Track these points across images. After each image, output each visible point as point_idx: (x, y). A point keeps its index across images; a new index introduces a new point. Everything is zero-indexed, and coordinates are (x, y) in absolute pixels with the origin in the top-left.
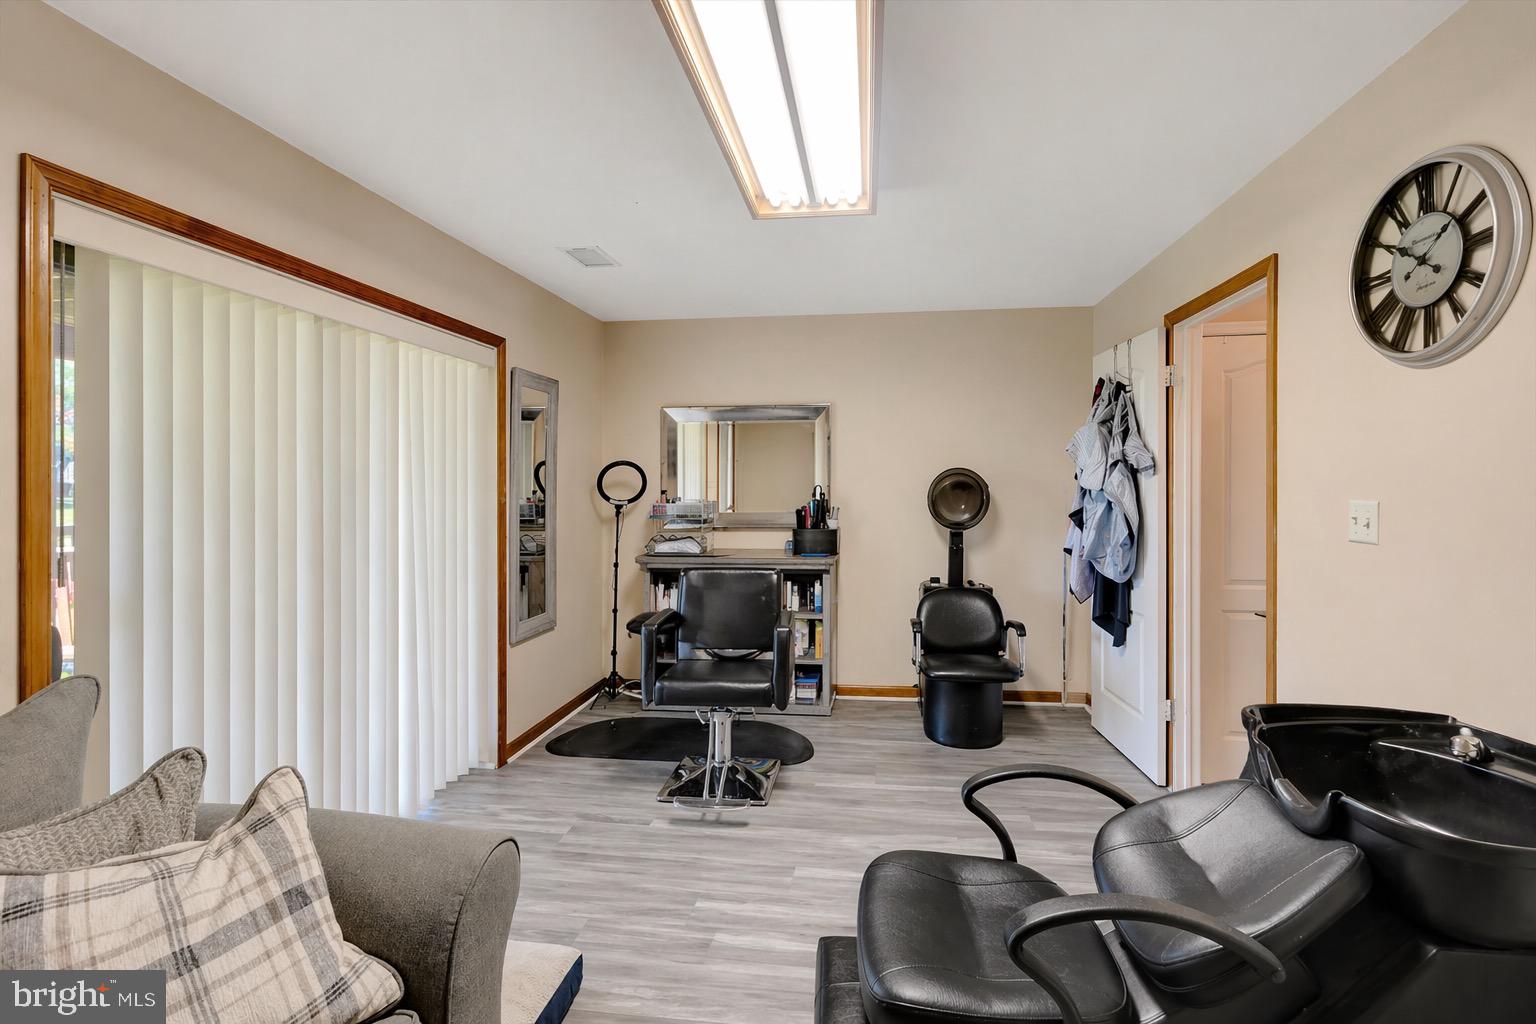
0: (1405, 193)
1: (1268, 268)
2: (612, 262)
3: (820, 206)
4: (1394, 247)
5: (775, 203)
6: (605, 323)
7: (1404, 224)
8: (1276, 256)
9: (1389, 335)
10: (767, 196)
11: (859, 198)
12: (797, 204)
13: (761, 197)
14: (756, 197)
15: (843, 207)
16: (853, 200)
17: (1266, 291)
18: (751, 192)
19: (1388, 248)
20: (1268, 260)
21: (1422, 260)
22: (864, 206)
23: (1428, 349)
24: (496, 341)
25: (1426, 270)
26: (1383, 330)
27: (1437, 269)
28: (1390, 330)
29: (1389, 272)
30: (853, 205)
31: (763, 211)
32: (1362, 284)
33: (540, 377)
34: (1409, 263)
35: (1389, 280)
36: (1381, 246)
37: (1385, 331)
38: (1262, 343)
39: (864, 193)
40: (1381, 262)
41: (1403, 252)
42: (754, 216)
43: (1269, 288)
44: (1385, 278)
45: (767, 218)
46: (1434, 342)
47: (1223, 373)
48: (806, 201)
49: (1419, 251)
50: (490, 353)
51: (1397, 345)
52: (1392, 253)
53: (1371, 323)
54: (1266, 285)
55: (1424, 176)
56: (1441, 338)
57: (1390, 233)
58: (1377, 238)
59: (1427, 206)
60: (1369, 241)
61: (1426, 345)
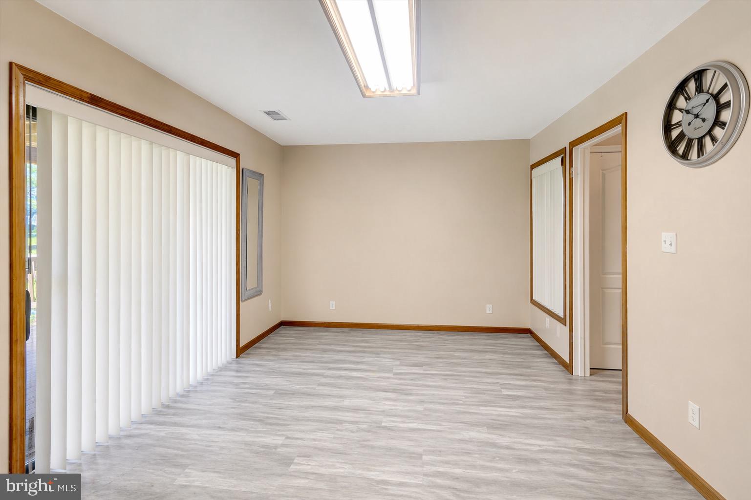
0: (688, 84)
1: (622, 120)
2: (286, 118)
3: (393, 91)
4: (683, 109)
5: (373, 89)
6: (284, 146)
7: (688, 99)
8: (626, 113)
9: (681, 152)
10: (370, 86)
11: (412, 87)
12: (383, 90)
13: (367, 87)
14: (365, 86)
15: (404, 92)
16: (409, 89)
17: (621, 132)
18: (362, 84)
19: (680, 110)
20: (623, 115)
21: (697, 116)
22: (414, 91)
23: (699, 159)
24: (235, 155)
25: (699, 120)
26: (678, 149)
27: (704, 120)
28: (681, 149)
29: (681, 121)
30: (410, 91)
31: (367, 94)
32: (668, 127)
33: (255, 172)
34: (690, 117)
35: (681, 125)
36: (677, 109)
37: (679, 150)
38: (619, 156)
39: (414, 85)
40: (677, 117)
41: (688, 112)
42: (364, 96)
43: (622, 129)
44: (679, 124)
45: (370, 97)
46: (703, 155)
47: (601, 171)
48: (387, 89)
49: (695, 111)
50: (233, 161)
51: (685, 156)
52: (682, 112)
53: (672, 147)
54: (621, 128)
55: (698, 75)
56: (706, 153)
57: (681, 102)
58: (675, 105)
59: (699, 90)
60: (671, 106)
61: (699, 157)
